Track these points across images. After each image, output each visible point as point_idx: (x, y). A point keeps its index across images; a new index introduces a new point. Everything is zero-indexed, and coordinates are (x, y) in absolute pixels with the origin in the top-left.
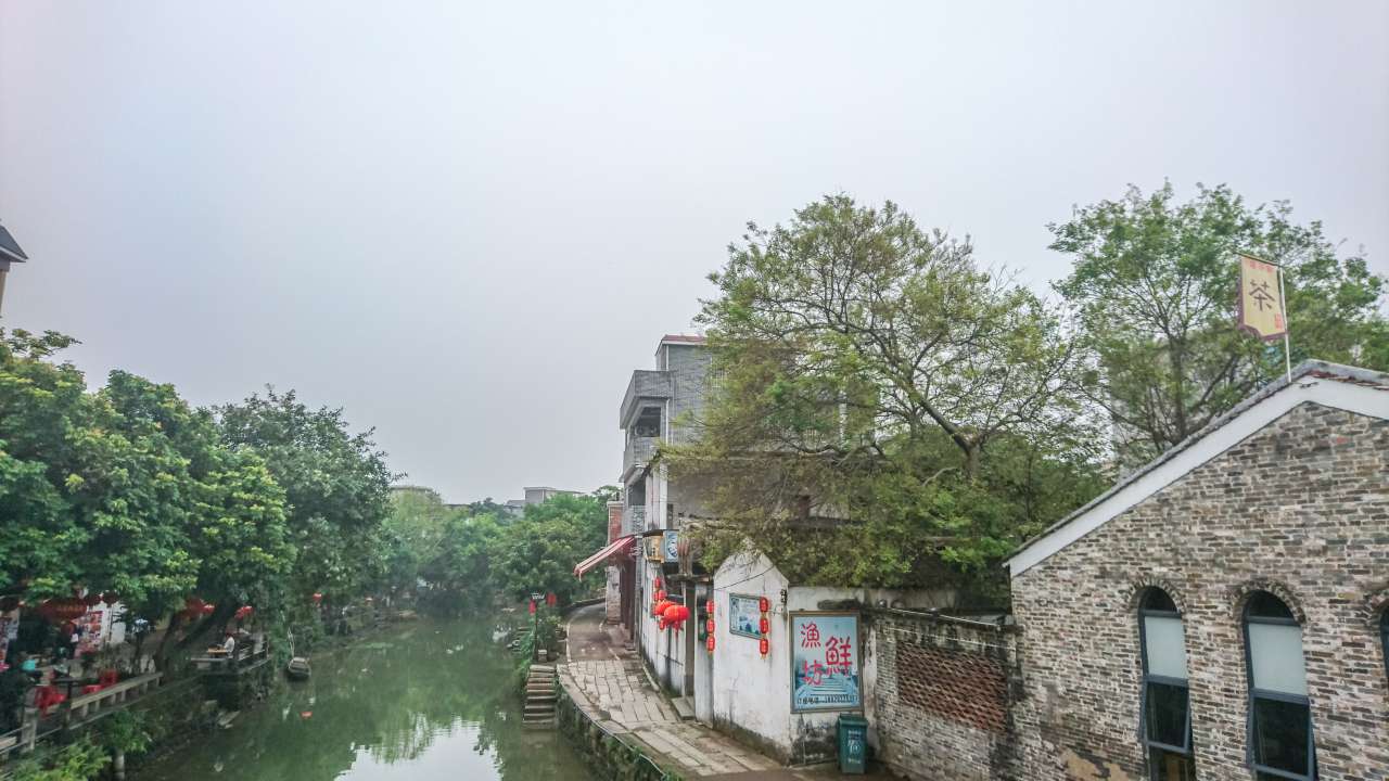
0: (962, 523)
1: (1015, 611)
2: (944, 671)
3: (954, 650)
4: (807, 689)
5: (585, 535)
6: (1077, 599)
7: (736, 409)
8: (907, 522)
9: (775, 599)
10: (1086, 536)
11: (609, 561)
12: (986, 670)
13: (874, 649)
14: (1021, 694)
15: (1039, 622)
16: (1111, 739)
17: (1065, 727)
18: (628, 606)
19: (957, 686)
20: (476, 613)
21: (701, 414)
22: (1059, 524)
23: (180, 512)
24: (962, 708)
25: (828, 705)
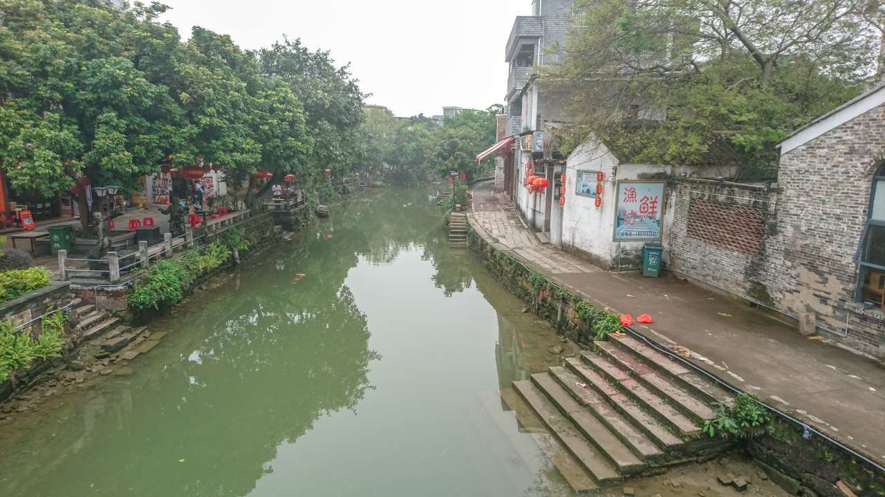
0: (751, 117)
1: (779, 178)
2: (721, 217)
3: (731, 203)
4: (624, 228)
5: (482, 137)
6: (827, 169)
7: (591, 37)
8: (710, 118)
9: (608, 173)
10: (844, 124)
11: (497, 153)
12: (752, 216)
13: (673, 204)
14: (774, 231)
15: (796, 185)
16: (834, 260)
17: (802, 252)
18: (509, 181)
19: (729, 226)
20: (418, 184)
21: (564, 43)
22: (824, 116)
23: (245, 116)
24: (730, 240)
25: (637, 237)
